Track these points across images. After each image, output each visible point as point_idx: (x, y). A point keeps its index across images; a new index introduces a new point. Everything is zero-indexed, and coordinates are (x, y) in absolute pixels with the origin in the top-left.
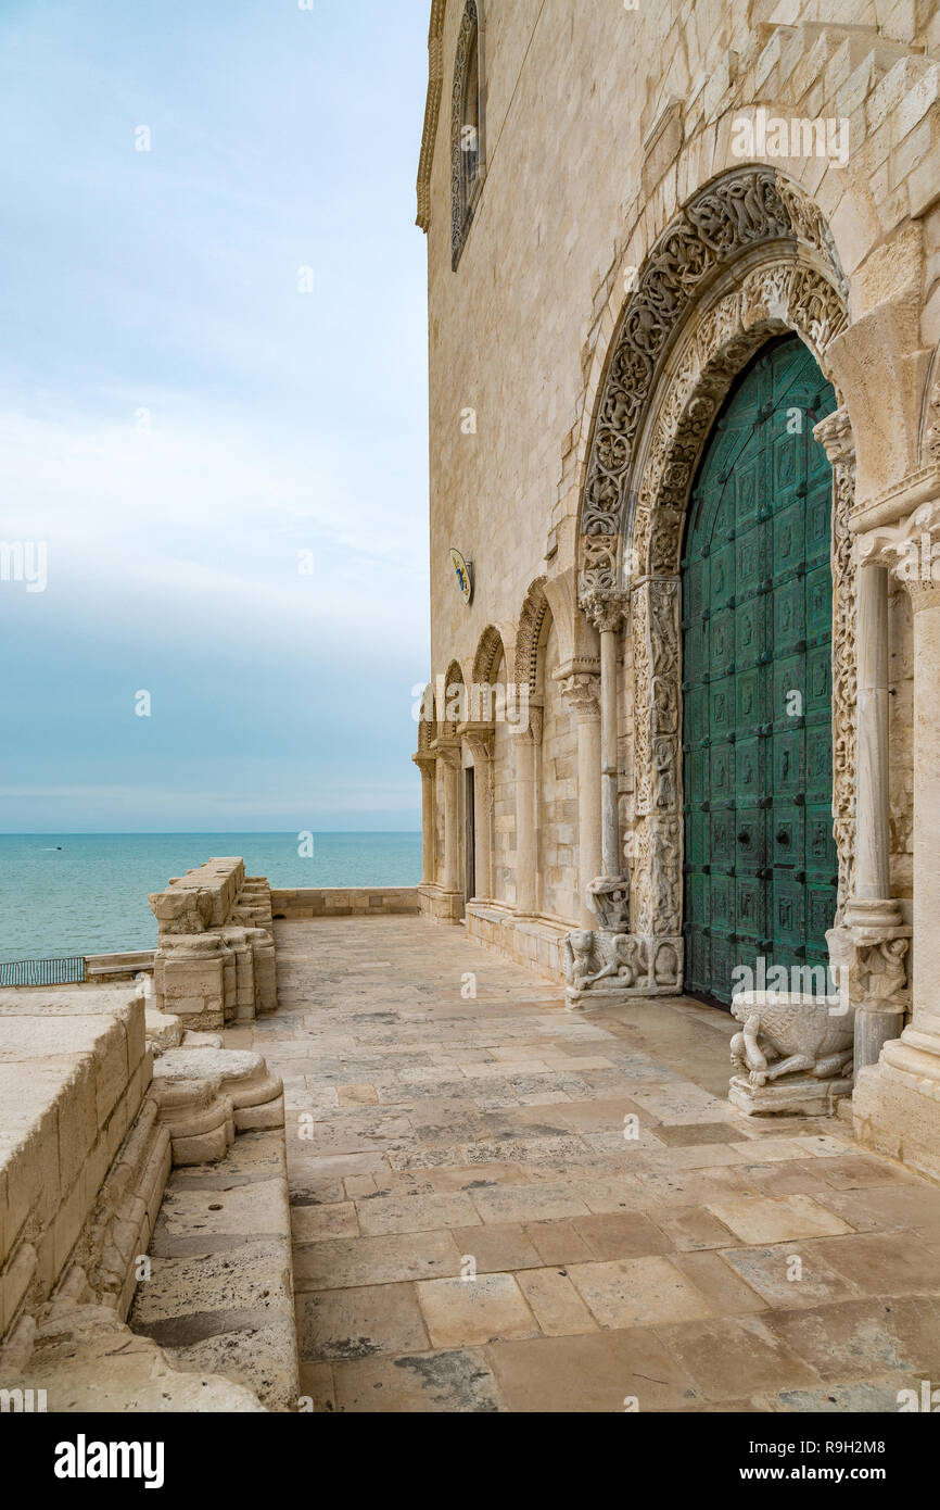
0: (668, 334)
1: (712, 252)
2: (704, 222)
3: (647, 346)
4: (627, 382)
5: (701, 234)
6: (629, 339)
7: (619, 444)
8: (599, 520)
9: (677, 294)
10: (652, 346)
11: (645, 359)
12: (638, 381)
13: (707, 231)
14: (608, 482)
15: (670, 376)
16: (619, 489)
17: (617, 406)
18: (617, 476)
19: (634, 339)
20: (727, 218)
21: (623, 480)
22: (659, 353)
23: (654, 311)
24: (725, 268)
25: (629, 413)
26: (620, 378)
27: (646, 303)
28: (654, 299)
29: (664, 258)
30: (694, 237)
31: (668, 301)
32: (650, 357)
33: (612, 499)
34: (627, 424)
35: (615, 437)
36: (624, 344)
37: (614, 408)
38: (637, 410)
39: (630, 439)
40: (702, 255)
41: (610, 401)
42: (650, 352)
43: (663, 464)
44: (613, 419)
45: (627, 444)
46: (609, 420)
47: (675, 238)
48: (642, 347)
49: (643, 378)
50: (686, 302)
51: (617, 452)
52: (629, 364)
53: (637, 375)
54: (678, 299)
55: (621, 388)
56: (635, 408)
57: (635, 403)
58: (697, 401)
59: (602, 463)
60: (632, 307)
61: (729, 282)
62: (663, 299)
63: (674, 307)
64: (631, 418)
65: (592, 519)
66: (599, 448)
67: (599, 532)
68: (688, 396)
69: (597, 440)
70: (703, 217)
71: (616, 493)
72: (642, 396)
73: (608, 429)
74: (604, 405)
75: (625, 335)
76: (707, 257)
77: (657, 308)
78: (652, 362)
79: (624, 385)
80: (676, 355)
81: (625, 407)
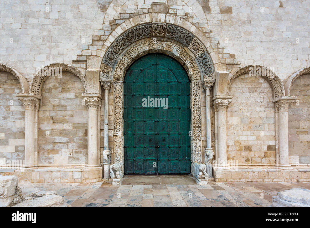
0: (142, 37)
1: (165, 33)
2: (169, 29)
3: (136, 36)
4: (128, 38)
5: (166, 30)
6: (134, 31)
7: (119, 49)
8: (108, 62)
9: (151, 33)
10: (137, 36)
11: (135, 37)
12: (130, 39)
13: (168, 30)
14: (113, 55)
15: (137, 44)
16: (115, 58)
17: (123, 41)
18: (115, 55)
19: (135, 32)
20: (175, 33)
21: (116, 56)
22: (137, 39)
23: (144, 31)
24: (164, 37)
25: (124, 44)
26: (127, 36)
27: (143, 29)
28: (146, 30)
29: (156, 26)
30: (165, 29)
31: (148, 32)
32: (136, 38)
33: (112, 59)
34: (122, 46)
35: (119, 47)
36: (132, 31)
37: (122, 41)
38: (126, 45)
39: (122, 49)
40: (163, 32)
41: (122, 39)
42: (136, 37)
43: (130, 60)
44: (120, 43)
45: (120, 50)
46: (119, 42)
47: (161, 26)
48: (136, 35)
49: (131, 40)
50: (151, 35)
51: (118, 50)
52: (131, 36)
53: (131, 39)
54: (150, 34)
55: (126, 38)
56: (126, 44)
57: (127, 43)
58: (143, 53)
59: (113, 50)
60: (140, 27)
61: (162, 40)
62: (147, 31)
63: (148, 34)
64: (124, 46)
65: (107, 61)
66: (114, 46)
67: (107, 65)
68: (142, 51)
69: (115, 44)
70: (170, 28)
71: (114, 59)
72: (129, 43)
73: (118, 44)
74: (120, 39)
75: (134, 30)
76: (164, 33)
77: (145, 31)
78: (135, 39)
79: (127, 38)
80: (140, 41)
81: (124, 42)
